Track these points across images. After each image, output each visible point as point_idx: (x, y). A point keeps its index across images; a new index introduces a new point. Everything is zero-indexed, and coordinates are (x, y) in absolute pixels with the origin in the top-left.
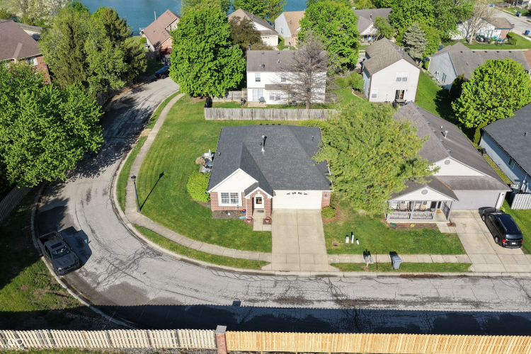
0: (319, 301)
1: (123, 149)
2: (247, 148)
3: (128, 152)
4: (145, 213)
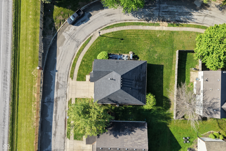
0: (57, 93)
1: (147, 18)
2: (110, 73)
3: (144, 21)
4: (98, 38)
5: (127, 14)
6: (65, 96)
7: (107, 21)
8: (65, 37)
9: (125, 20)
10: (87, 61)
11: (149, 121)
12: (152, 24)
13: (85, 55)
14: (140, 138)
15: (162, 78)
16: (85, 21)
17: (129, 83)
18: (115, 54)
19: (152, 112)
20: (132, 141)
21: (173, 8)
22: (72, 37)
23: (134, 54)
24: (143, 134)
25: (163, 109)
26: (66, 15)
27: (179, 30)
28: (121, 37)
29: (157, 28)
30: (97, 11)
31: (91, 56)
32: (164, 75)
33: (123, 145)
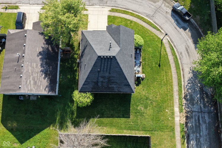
1: (188, 97)
2: (118, 46)
3: (184, 93)
4: (159, 38)
5: (190, 72)
6: (91, 4)
7: (180, 48)
8: (157, 3)
9: (183, 70)
10: (131, 25)
11: (58, 101)
12: (181, 103)
13: (138, 24)
14: (35, 83)
15: (112, 116)
16: (178, 24)
17: (106, 67)
18: (140, 57)
19: (70, 104)
20: (32, 72)
21: (204, 130)
22: (157, 10)
23: (143, 79)
24: (41, 89)
25: (72, 119)
26: (183, 2)
27: (177, 138)
28: (162, 65)
29: (176, 109)
30: (191, 37)
31: (137, 30)
32: (117, 119)
33: (28, 61)
